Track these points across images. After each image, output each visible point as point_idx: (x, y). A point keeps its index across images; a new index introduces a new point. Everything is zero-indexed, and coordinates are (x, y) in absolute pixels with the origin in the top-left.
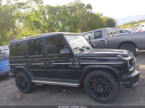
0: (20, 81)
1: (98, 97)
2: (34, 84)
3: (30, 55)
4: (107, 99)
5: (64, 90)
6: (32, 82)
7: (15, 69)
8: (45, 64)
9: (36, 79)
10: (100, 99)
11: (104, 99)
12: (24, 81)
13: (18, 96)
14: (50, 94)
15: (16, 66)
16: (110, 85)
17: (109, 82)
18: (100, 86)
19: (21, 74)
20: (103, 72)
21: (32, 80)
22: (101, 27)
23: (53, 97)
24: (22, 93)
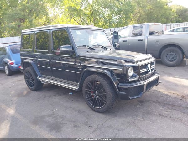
0: (28, 77)
1: (93, 105)
2: (40, 81)
3: (38, 49)
4: (101, 108)
5: (70, 93)
6: (37, 79)
7: (24, 62)
8: (50, 61)
9: (42, 77)
10: (95, 107)
11: (99, 108)
12: (31, 77)
13: (25, 92)
14: (54, 95)
15: (25, 59)
16: (105, 92)
17: (104, 90)
18: (97, 93)
19: (28, 69)
20: (100, 77)
21: (38, 77)
22: (165, 20)
23: (55, 99)
24: (30, 90)
